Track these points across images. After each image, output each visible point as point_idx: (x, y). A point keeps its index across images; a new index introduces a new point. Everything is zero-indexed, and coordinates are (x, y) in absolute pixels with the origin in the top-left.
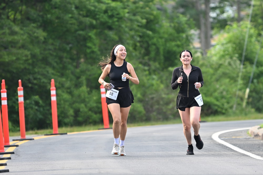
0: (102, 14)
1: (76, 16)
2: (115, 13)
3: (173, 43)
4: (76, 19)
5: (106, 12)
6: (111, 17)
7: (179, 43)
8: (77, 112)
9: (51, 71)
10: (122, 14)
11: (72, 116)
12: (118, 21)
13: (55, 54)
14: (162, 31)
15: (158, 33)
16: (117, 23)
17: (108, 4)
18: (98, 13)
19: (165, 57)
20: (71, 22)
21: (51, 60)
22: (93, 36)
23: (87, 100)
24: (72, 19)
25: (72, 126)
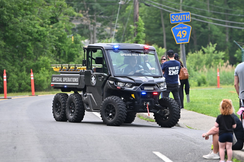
0: (35, 34)
1: (21, 34)
2: (42, 33)
3: (73, 49)
4: (21, 36)
5: (37, 32)
6: (40, 35)
7: (76, 49)
8: (20, 85)
9: (7, 63)
10: (46, 34)
11: (17, 87)
12: (43, 37)
13: (10, 54)
14: (67, 42)
15: (65, 43)
16: (43, 39)
17: (39, 28)
18: (33, 33)
19: (68, 56)
20: (19, 37)
21: (7, 57)
22: (30, 45)
23: (26, 78)
24: (19, 36)
25: (17, 92)
